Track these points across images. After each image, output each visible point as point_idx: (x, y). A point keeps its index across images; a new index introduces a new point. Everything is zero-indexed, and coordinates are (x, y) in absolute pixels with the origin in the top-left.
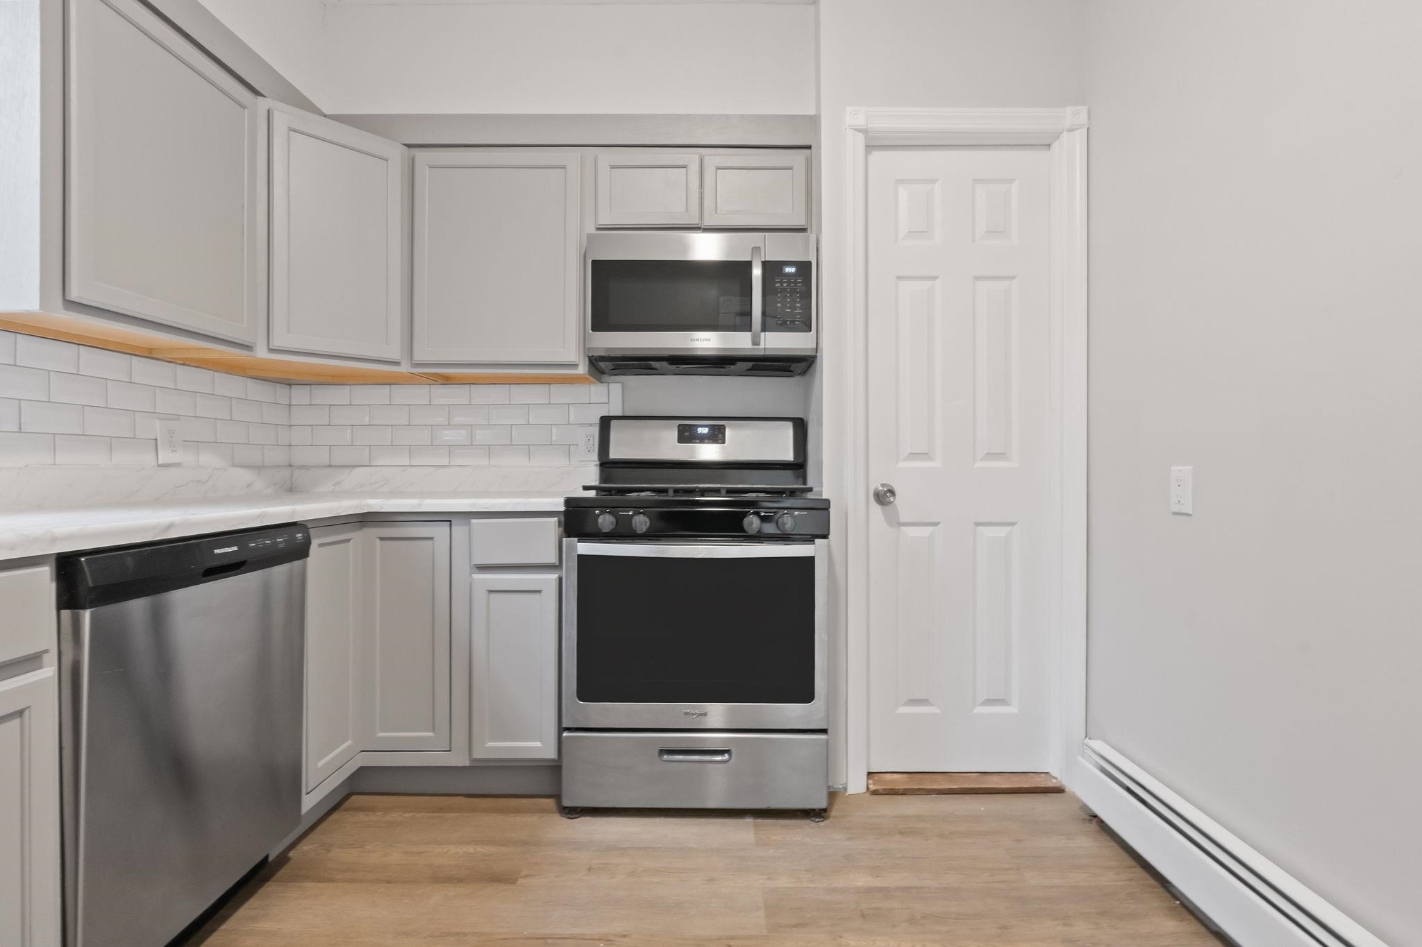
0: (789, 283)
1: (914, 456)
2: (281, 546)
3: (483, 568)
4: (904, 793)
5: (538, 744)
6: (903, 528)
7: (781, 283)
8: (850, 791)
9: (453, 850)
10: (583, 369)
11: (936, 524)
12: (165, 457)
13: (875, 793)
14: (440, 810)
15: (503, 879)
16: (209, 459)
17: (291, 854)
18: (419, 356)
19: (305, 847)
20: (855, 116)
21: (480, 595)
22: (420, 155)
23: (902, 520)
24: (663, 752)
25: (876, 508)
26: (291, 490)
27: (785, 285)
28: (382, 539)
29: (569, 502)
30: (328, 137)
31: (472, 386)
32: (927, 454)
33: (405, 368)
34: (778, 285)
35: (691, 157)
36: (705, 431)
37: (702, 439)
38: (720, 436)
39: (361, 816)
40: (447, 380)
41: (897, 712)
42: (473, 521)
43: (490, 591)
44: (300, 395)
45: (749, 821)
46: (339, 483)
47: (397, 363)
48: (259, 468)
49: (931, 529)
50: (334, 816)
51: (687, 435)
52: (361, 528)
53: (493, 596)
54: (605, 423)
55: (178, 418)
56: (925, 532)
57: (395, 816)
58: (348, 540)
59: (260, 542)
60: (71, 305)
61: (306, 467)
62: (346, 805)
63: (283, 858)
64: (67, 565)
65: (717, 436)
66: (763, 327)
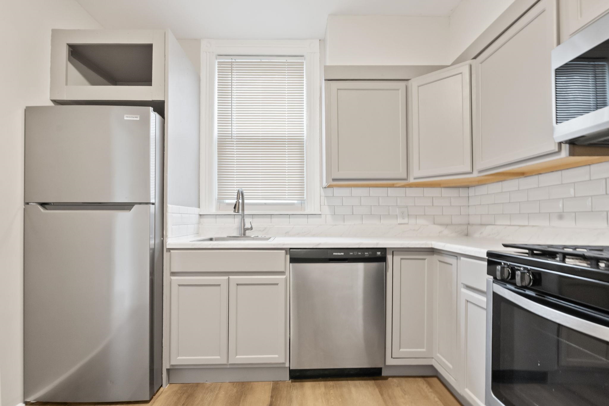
2: (366, 256)
10: (564, 154)
12: (400, 221)
16: (421, 221)
18: (479, 167)
19: (395, 380)
21: (464, 302)
29: (489, 254)
30: (435, 80)
33: (475, 175)
43: (467, 300)
46: (481, 233)
47: (471, 173)
48: (447, 225)
50: (419, 379)
52: (433, 254)
53: (469, 304)
55: (407, 207)
58: (425, 259)
59: (356, 253)
60: (334, 180)
61: (473, 225)
62: (426, 379)
63: (386, 378)
64: (289, 251)
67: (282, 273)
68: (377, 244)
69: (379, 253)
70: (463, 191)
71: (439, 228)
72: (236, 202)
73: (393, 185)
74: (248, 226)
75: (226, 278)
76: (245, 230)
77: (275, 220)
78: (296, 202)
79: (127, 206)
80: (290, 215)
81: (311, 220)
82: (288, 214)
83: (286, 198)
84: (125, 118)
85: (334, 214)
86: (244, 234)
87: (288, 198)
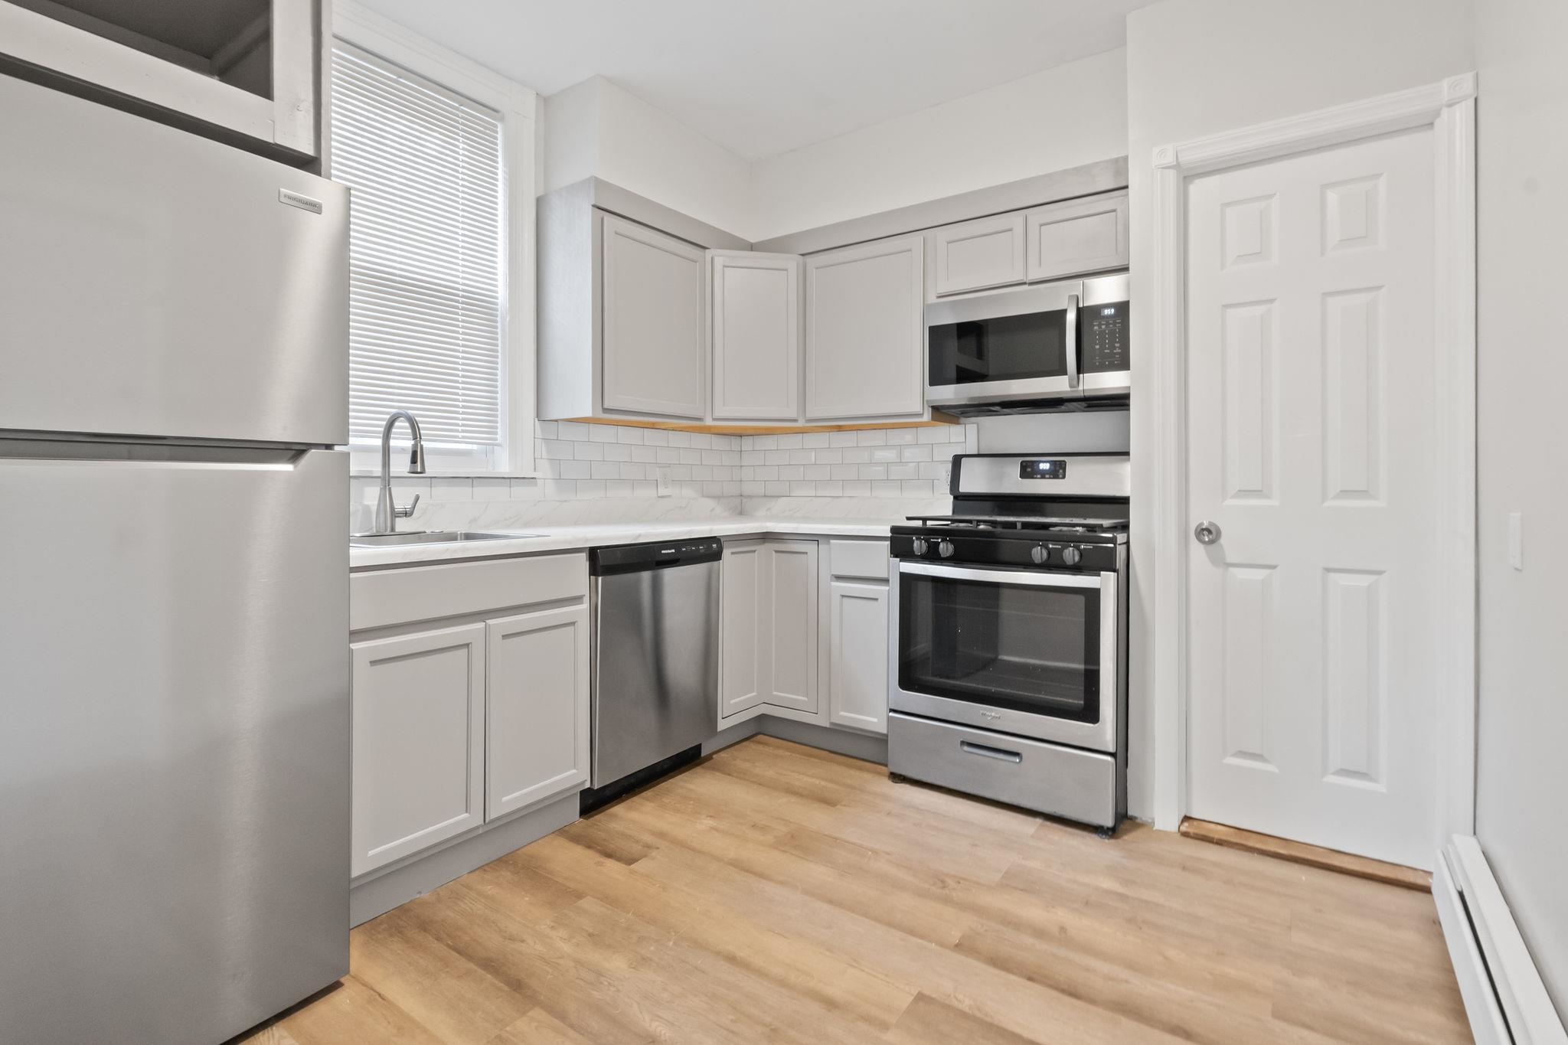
0: (1109, 324)
1: (1243, 493)
2: (702, 551)
3: (839, 578)
5: (875, 720)
6: (1232, 569)
7: (1100, 325)
8: (1156, 827)
9: (806, 779)
10: (927, 417)
11: (1274, 567)
12: (662, 491)
13: (1183, 834)
14: (811, 756)
15: (826, 801)
16: (688, 492)
17: (714, 756)
18: (809, 415)
19: (723, 754)
20: (1165, 154)
21: (836, 598)
22: (809, 260)
23: (1229, 560)
24: (963, 743)
25: (1197, 549)
26: (741, 513)
27: (1103, 327)
28: (776, 552)
29: (895, 530)
30: (748, 265)
31: (859, 432)
32: (1261, 491)
33: (801, 424)
35: (1017, 219)
36: (1044, 466)
37: (1043, 475)
38: (1061, 471)
39: (760, 747)
40: (840, 429)
41: (1224, 761)
42: (832, 541)
43: (843, 596)
44: (747, 444)
45: (1038, 821)
46: (769, 509)
47: (795, 421)
48: (718, 498)
49: (1267, 572)
50: (744, 743)
51: (1028, 470)
52: (764, 543)
53: (844, 599)
54: (957, 461)
55: (669, 466)
56: (1259, 574)
57: (780, 752)
58: (755, 551)
59: (689, 548)
60: (606, 410)
61: (750, 497)
62: (754, 739)
63: (709, 757)
64: (593, 553)
65: (1058, 471)
66: (1080, 370)
67: (577, 600)
68: (711, 530)
69: (714, 546)
70: (735, 441)
71: (710, 503)
72: (415, 446)
73: (654, 424)
74: (399, 506)
75: (482, 625)
76: (395, 515)
77: (441, 492)
78: (475, 447)
79: (294, 451)
80: (474, 480)
81: (519, 491)
82: (467, 478)
83: (457, 437)
85: (559, 479)
86: (393, 529)
87: (463, 437)
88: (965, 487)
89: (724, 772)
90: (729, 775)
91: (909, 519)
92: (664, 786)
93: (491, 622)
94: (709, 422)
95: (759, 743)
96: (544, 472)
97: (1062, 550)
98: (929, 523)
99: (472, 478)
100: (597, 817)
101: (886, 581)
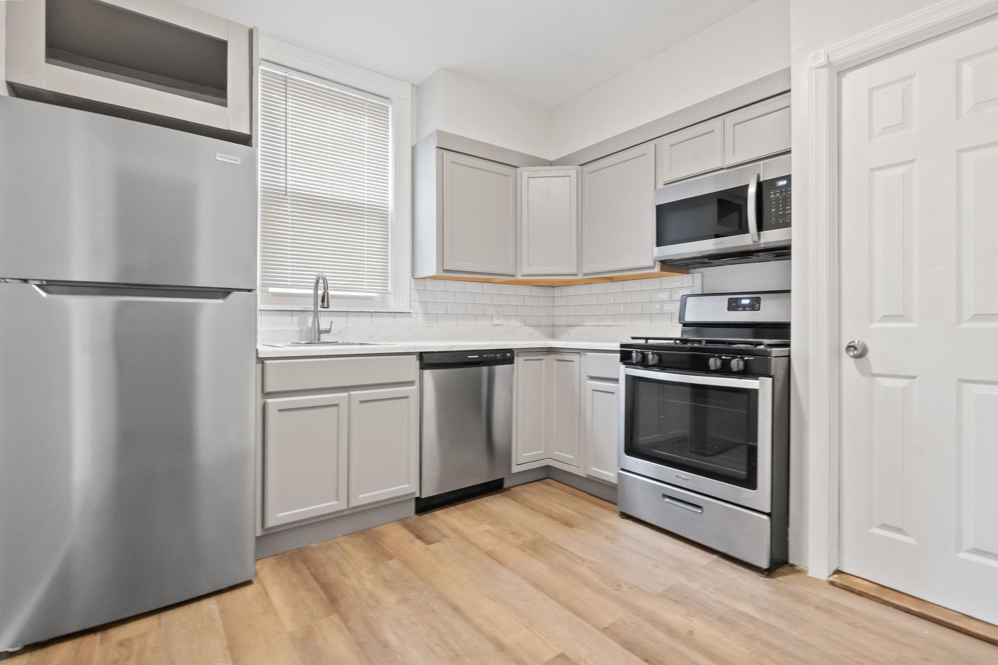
0: (781, 193)
1: (886, 318)
2: (498, 358)
3: (593, 378)
4: (861, 594)
5: (611, 474)
6: (878, 379)
7: (775, 194)
8: (810, 574)
9: (564, 509)
10: (657, 269)
11: (914, 378)
12: (496, 322)
13: (832, 583)
14: (574, 495)
15: (568, 524)
16: (514, 323)
17: (512, 488)
18: (585, 270)
19: (518, 488)
20: (816, 58)
21: (589, 392)
22: (585, 168)
23: (875, 370)
24: (665, 496)
25: (848, 361)
26: (553, 337)
27: (778, 194)
28: (558, 360)
29: (622, 346)
30: (545, 175)
32: (902, 316)
33: (580, 277)
34: (772, 196)
35: (717, 123)
36: (746, 302)
37: (744, 308)
38: (758, 305)
39: (545, 486)
40: (611, 280)
41: (871, 531)
42: (588, 354)
43: (594, 390)
44: (557, 292)
45: (715, 557)
46: (569, 334)
47: (576, 275)
48: (536, 327)
49: (909, 381)
50: (536, 483)
51: (734, 305)
52: (549, 354)
53: (596, 393)
54: (685, 299)
55: (501, 306)
56: (901, 383)
57: (556, 491)
58: (542, 360)
59: (489, 355)
60: (446, 271)
61: (559, 326)
62: (544, 481)
63: (509, 489)
64: (421, 356)
65: (755, 305)
66: (760, 228)
67: (411, 383)
68: (507, 345)
69: (508, 354)
70: (549, 290)
71: (530, 330)
72: (324, 293)
73: (489, 280)
74: (323, 327)
75: (346, 394)
76: (320, 332)
77: (353, 320)
78: (376, 295)
79: (224, 293)
80: (373, 314)
81: (400, 320)
82: (369, 312)
83: (364, 289)
84: (218, 158)
85: (426, 314)
86: (319, 340)
87: (367, 289)
88: (689, 318)
89: (513, 499)
90: (516, 501)
91: (633, 338)
92: (473, 502)
93: (352, 393)
94: (519, 277)
95: (548, 484)
96: (417, 308)
97: (730, 360)
98: (650, 342)
99: (372, 312)
100: (425, 516)
101: (616, 380)
